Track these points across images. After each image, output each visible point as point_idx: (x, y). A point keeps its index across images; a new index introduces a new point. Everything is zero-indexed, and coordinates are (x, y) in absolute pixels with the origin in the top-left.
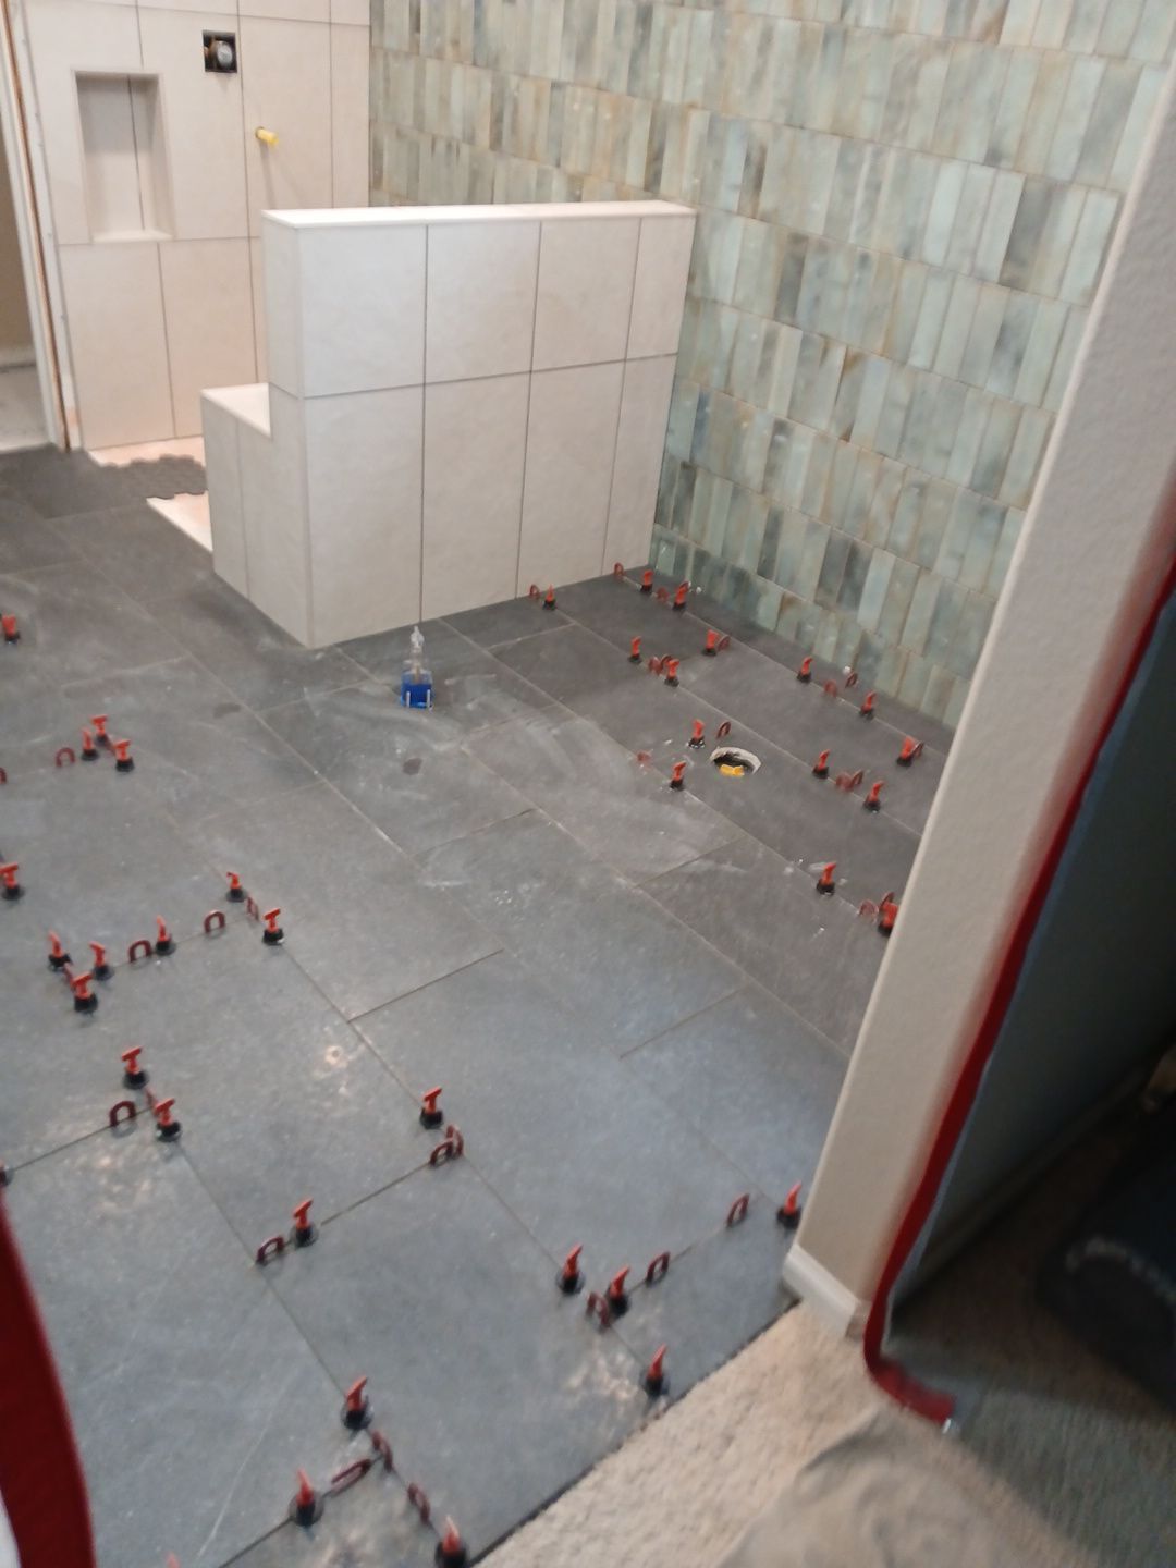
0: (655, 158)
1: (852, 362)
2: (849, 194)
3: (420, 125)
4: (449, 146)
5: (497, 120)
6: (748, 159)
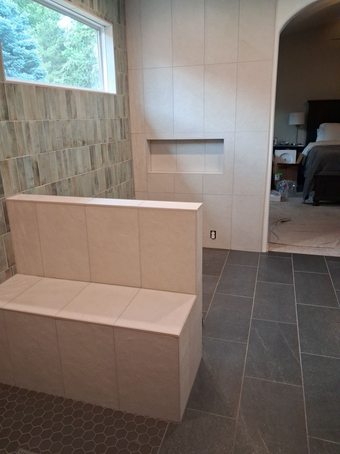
2: (61, 165)
6: (33, 168)
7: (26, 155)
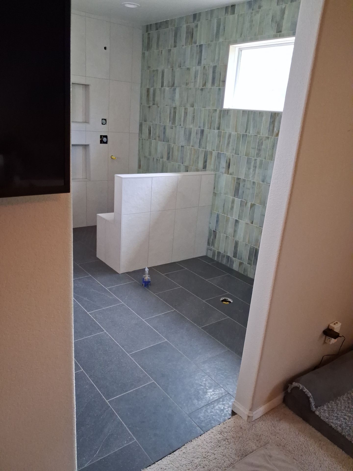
0: (205, 162)
1: (252, 206)
2: (249, 169)
3: (150, 154)
4: (157, 159)
5: (169, 154)
6: (226, 162)
7: (224, 152)
